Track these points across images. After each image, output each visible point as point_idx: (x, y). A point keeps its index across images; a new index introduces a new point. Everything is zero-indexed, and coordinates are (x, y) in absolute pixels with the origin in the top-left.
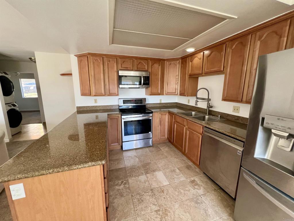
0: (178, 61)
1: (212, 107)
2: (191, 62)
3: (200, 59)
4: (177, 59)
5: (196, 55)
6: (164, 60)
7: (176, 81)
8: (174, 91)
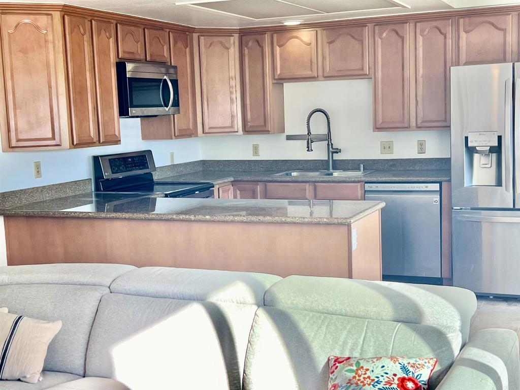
0: (232, 38)
1: (338, 151)
2: (280, 46)
3: (309, 44)
4: (228, 33)
5: (295, 34)
6: (192, 30)
7: (231, 93)
8: (228, 124)
